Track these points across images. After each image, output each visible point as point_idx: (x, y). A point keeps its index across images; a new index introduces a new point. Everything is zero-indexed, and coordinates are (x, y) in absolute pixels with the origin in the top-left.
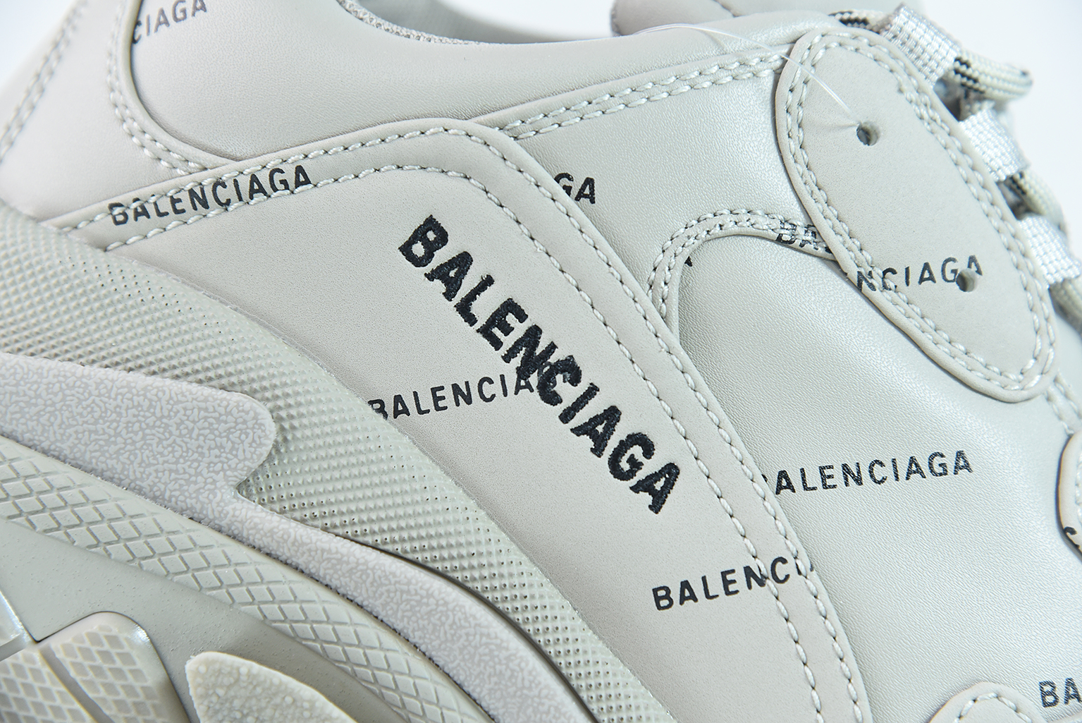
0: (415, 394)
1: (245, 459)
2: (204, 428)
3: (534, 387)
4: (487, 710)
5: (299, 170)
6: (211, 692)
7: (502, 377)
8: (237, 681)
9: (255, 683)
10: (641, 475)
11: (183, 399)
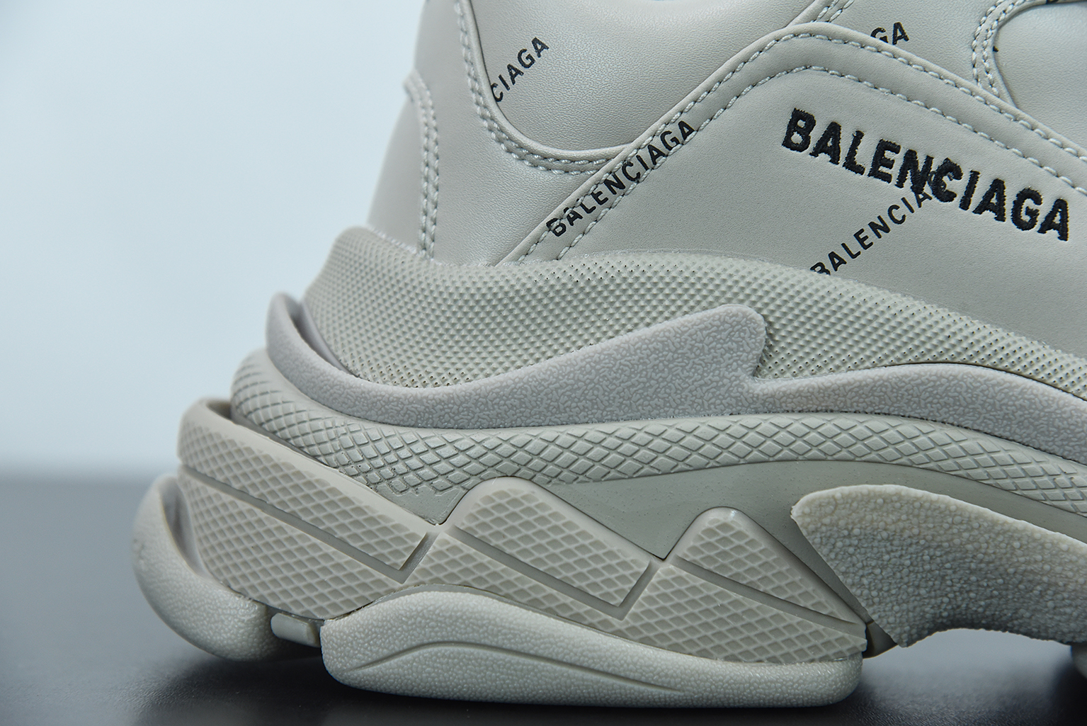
0: (844, 245)
1: (752, 349)
2: (711, 343)
3: (931, 195)
4: (1020, 440)
5: (682, 125)
6: (819, 525)
7: (903, 199)
8: (836, 506)
9: (850, 501)
10: (1040, 219)
11: (686, 329)
